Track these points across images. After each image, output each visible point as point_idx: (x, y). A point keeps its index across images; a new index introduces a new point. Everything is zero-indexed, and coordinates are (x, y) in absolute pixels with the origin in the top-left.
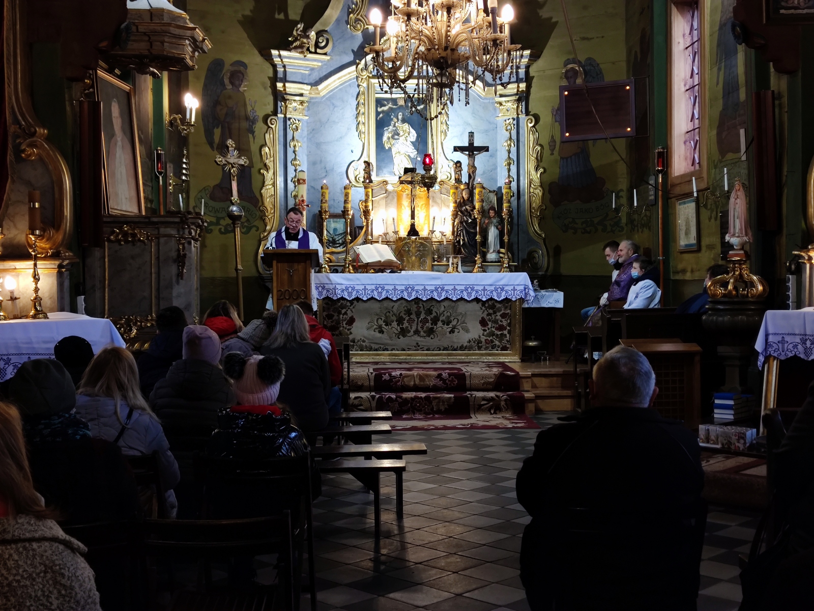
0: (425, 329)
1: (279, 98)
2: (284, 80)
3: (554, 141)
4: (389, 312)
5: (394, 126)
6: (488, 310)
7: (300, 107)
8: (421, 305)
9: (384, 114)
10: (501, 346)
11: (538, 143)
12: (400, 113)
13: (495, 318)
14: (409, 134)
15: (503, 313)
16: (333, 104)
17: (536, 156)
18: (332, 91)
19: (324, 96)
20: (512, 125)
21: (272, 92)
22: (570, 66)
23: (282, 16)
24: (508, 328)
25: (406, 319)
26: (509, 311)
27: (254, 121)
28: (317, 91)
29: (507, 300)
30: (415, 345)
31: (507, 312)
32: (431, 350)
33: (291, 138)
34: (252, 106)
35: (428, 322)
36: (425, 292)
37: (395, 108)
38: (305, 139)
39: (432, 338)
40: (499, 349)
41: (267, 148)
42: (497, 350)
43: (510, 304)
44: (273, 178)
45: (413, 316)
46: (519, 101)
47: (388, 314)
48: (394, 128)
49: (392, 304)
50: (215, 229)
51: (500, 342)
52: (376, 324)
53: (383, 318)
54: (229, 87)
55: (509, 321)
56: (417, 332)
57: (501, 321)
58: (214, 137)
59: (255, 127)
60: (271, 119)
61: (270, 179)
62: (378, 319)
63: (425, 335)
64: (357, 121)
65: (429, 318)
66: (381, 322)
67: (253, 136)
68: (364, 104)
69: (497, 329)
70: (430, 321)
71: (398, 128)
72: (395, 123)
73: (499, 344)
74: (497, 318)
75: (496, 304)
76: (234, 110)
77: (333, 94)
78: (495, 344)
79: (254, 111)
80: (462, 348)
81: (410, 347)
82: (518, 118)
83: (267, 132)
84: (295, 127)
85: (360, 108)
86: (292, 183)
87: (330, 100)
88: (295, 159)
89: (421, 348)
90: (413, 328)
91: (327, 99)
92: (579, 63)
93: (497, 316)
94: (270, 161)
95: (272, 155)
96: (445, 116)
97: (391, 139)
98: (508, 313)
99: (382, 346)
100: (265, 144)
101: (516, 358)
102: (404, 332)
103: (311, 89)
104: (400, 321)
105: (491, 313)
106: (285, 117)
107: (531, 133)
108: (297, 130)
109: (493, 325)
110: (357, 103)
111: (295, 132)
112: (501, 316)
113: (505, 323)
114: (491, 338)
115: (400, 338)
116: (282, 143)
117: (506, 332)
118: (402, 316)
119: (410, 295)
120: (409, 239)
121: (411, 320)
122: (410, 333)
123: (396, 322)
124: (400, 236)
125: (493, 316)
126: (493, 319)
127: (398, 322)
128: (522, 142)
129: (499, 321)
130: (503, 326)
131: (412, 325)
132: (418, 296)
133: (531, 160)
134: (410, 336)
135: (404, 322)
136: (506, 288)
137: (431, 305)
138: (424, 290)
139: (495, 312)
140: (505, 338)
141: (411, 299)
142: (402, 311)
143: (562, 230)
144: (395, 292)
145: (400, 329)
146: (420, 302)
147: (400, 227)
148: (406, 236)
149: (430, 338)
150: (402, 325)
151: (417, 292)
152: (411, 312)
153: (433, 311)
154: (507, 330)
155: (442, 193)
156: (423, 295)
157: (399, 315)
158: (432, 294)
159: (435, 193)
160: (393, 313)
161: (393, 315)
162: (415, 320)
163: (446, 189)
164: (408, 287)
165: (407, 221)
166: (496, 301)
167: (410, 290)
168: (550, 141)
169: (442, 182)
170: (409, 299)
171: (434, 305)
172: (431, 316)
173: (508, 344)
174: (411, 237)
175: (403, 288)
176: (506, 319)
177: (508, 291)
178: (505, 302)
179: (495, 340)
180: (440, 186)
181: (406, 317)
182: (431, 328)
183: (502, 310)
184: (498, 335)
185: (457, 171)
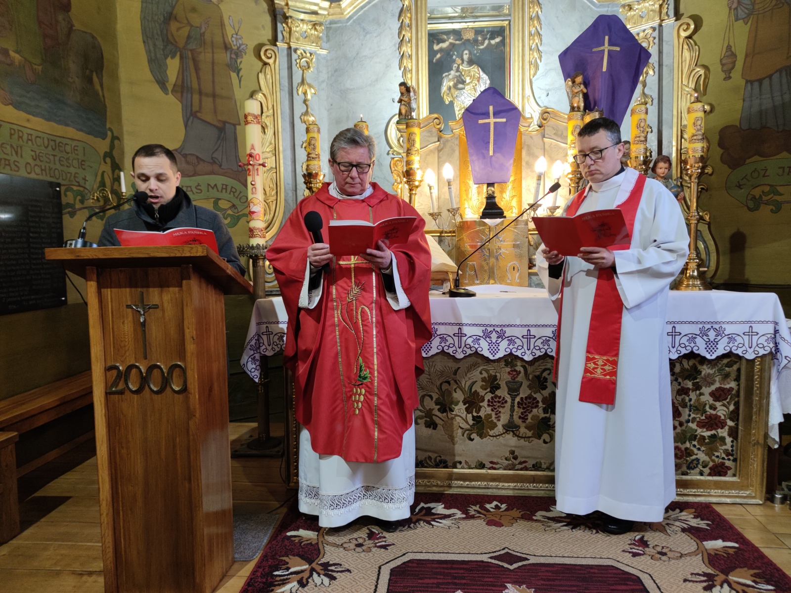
0: (529, 420)
1: (279, 17)
3: (734, 55)
4: (449, 383)
5: (458, 70)
6: (680, 380)
7: (313, 32)
8: (519, 368)
9: (443, 53)
10: (711, 464)
11: (698, 64)
12: (466, 52)
13: (698, 400)
14: (478, 81)
15: (717, 389)
16: (364, 29)
17: (693, 87)
18: (362, 8)
19: (350, 18)
20: (651, 39)
21: (269, 10)
24: (730, 423)
25: (489, 396)
26: (733, 385)
27: (238, 53)
28: (338, 10)
29: (730, 356)
30: (507, 454)
31: (728, 386)
32: (544, 466)
33: (300, 81)
34: (234, 29)
35: (537, 406)
36: (529, 343)
37: (458, 44)
38: (324, 85)
39: (545, 442)
40: (707, 471)
41: (260, 94)
42: (701, 474)
43: (735, 367)
44: (273, 141)
45: (503, 392)
47: (445, 387)
48: (458, 74)
49: (454, 366)
51: (709, 454)
52: (420, 408)
53: (435, 396)
55: (732, 407)
56: (510, 428)
57: (713, 408)
58: (168, 72)
59: (241, 62)
60: (266, 51)
61: (268, 144)
62: (423, 396)
63: (529, 434)
64: (400, 53)
65: (538, 396)
66: (430, 404)
67: (238, 76)
68: (410, 26)
69: (701, 425)
70: (540, 404)
71: (463, 73)
72: (459, 65)
73: (707, 458)
74: (703, 399)
75: (699, 367)
76: (203, 30)
77: (364, 13)
78: (698, 460)
79: (238, 37)
81: (495, 460)
82: (660, 26)
83: (261, 72)
84: (306, 64)
85: (403, 33)
86: (303, 149)
87: (359, 24)
88: (306, 113)
89: (520, 463)
90: (502, 419)
91: (354, 22)
93: (701, 394)
94: (267, 116)
95: (270, 106)
96: (536, 38)
97: (453, 90)
98: (731, 389)
99: (433, 456)
100: (258, 88)
101: (753, 495)
103: (330, 7)
104: (472, 402)
105: (689, 389)
106: (290, 48)
107: (686, 47)
108: (309, 67)
109: (693, 416)
110: (399, 25)
111: (305, 71)
112: (712, 394)
113: (722, 411)
114: (688, 445)
115: (472, 440)
116: (286, 89)
117: (723, 433)
118: (476, 391)
119: (495, 347)
120: (485, 224)
121: (496, 400)
122: (496, 429)
123: (464, 405)
124: (464, 220)
125: (693, 396)
126: (692, 403)
127: (467, 405)
128: (666, 66)
129: (707, 408)
130: (717, 417)
131: (500, 412)
132: (514, 350)
133: (686, 92)
134: (496, 436)
135: (481, 404)
136: (729, 329)
137: (543, 368)
138: (529, 337)
139: (697, 387)
140: (721, 445)
141: (497, 357)
142: (476, 381)
143: (747, 206)
144: (460, 341)
145: (473, 420)
146: (519, 363)
147: (464, 204)
148: (478, 218)
149: (541, 441)
150: (478, 411)
151: (511, 341)
152: (498, 383)
153: (549, 381)
154: (727, 428)
155: (546, 136)
156: (525, 347)
157: (471, 389)
158: (546, 347)
159: (531, 137)
160: (457, 384)
161: (458, 390)
162: (506, 402)
163: (554, 129)
164: (490, 329)
165: (479, 193)
166: (703, 360)
167: (494, 336)
168: (724, 57)
169: (546, 114)
170: (491, 357)
171: (551, 368)
172: (543, 392)
173: (729, 459)
174: (487, 221)
175: (478, 331)
176: (725, 402)
177: (734, 336)
178: (725, 361)
179: (695, 451)
180: (541, 122)
181: (486, 393)
182: (543, 418)
183: (715, 381)
184: (703, 438)
185: (577, 93)
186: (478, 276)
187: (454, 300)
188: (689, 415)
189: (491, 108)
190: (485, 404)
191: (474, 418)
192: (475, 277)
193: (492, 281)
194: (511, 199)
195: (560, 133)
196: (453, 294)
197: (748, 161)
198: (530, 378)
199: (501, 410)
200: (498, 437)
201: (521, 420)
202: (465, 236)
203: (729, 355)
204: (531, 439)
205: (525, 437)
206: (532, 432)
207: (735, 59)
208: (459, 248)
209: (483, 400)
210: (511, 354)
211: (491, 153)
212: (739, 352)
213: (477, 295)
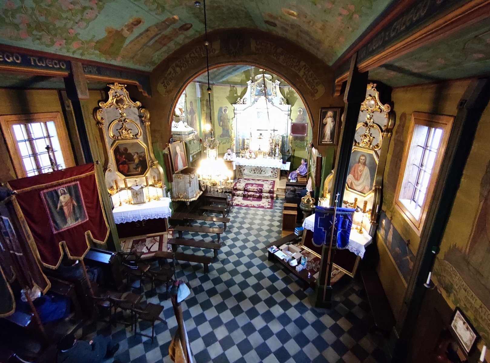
2: (236, 110)
4: (252, 169)
8: (259, 168)
19: (246, 112)
20: (287, 121)
21: (234, 113)
22: (300, 109)
23: (236, 95)
27: (230, 120)
28: (244, 112)
29: (277, 168)
30: (257, 175)
32: (261, 177)
33: (238, 123)
39: (261, 175)
44: (234, 131)
45: (257, 170)
46: (288, 115)
49: (253, 167)
50: (221, 143)
51: (275, 176)
54: (224, 112)
56: (258, 173)
60: (233, 119)
62: (250, 170)
65: (260, 170)
75: (274, 168)
76: (225, 117)
80: (267, 177)
82: (288, 119)
84: (239, 120)
92: (302, 108)
94: (233, 128)
95: (234, 126)
98: (277, 170)
99: (250, 175)
102: (255, 173)
103: (242, 112)
104: (254, 171)
105: (274, 170)
106: (237, 118)
107: (291, 123)
109: (274, 173)
113: (276, 172)
114: (273, 175)
116: (236, 124)
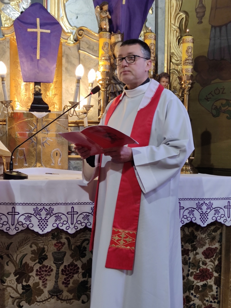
0: (71, 285)
3: (204, 7)
4: (1, 257)
8: (64, 240)
10: (203, 307)
11: (181, 10)
13: (195, 258)
15: (207, 249)
17: (178, 26)
24: (216, 274)
25: (37, 266)
26: (217, 245)
31: (214, 247)
35: (77, 272)
36: (72, 218)
39: (83, 302)
43: (219, 232)
55: (217, 262)
56: (55, 293)
57: (205, 263)
63: (71, 296)
69: (197, 277)
73: (200, 303)
74: (198, 257)
78: (194, 304)
90: (48, 286)
93: (197, 254)
102: (29, 295)
104: (23, 273)
112: (204, 253)
114: (188, 294)
115: (21, 306)
117: (211, 282)
118: (26, 263)
119: (44, 223)
120: (32, 116)
121: (44, 269)
122: (42, 295)
123: (15, 276)
124: (15, 111)
125: (191, 255)
126: (191, 261)
127: (18, 276)
128: (161, 8)
129: (201, 264)
130: (207, 270)
131: (46, 280)
132: (61, 225)
133: (173, 29)
134: (43, 301)
135: (30, 274)
136: (216, 204)
137: (83, 238)
138: (73, 213)
139: (194, 248)
140: (210, 292)
141: (46, 231)
142: (26, 254)
143: (212, 113)
144: (13, 219)
145: (23, 289)
146: (64, 236)
147: (14, 98)
148: (26, 111)
149: (81, 301)
150: (27, 281)
151: (58, 218)
152: (45, 254)
153: (87, 249)
154: (213, 278)
155: (81, 48)
156: (69, 222)
157: (21, 262)
158: (86, 221)
159: (69, 48)
160: (9, 257)
161: (10, 263)
162: (52, 270)
163: (87, 43)
164: (40, 207)
165: (26, 90)
166: (198, 227)
167: (43, 213)
168: (198, 7)
169: (81, 31)
170: (40, 232)
171: (89, 238)
172: (83, 259)
173: (215, 302)
174: (35, 113)
175: (30, 210)
176: (212, 259)
177: (218, 209)
178: (212, 228)
179: (193, 297)
180: (77, 37)
181: (35, 264)
182: (82, 282)
183: (206, 243)
184: (198, 287)
185: (104, 18)
186: (27, 160)
187: (9, 182)
188: (189, 271)
189: (38, 20)
190: (34, 273)
191: (23, 287)
192: (24, 160)
193: (38, 164)
194: (53, 96)
195: (91, 47)
196: (7, 177)
197: (213, 82)
198: (73, 248)
199: (47, 277)
200: (44, 302)
201: (64, 285)
202: (15, 125)
203: (215, 223)
204: (72, 301)
205: (67, 300)
206: (73, 294)
207: (204, 10)
208: (10, 135)
209: (32, 271)
210: (58, 228)
211: (38, 57)
212: (222, 221)
213: (29, 177)
